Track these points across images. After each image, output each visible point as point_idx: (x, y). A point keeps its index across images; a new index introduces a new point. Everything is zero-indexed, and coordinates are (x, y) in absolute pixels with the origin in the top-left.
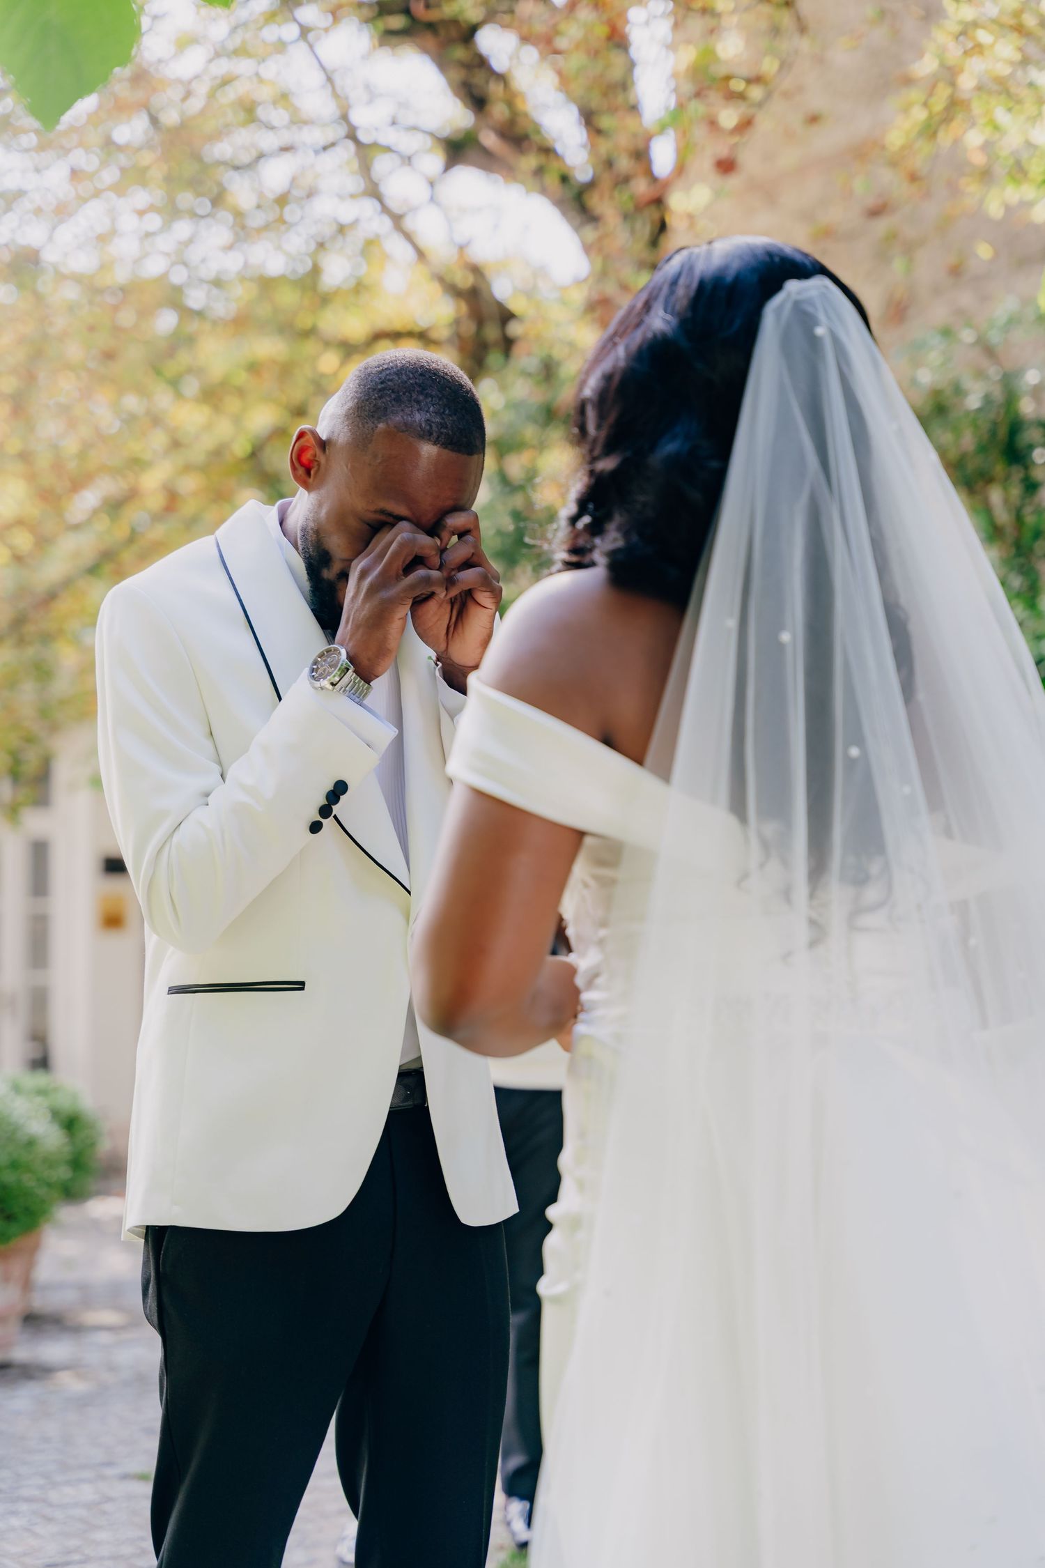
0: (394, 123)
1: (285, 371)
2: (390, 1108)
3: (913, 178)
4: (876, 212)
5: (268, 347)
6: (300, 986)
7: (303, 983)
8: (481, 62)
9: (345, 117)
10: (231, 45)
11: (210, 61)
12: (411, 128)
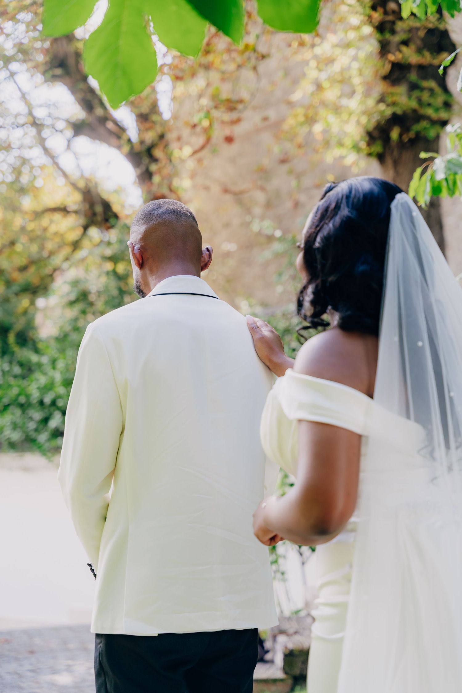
0: (49, 116)
1: (5, 225)
3: (300, 146)
4: (283, 161)
9: (30, 113)
12: (58, 119)
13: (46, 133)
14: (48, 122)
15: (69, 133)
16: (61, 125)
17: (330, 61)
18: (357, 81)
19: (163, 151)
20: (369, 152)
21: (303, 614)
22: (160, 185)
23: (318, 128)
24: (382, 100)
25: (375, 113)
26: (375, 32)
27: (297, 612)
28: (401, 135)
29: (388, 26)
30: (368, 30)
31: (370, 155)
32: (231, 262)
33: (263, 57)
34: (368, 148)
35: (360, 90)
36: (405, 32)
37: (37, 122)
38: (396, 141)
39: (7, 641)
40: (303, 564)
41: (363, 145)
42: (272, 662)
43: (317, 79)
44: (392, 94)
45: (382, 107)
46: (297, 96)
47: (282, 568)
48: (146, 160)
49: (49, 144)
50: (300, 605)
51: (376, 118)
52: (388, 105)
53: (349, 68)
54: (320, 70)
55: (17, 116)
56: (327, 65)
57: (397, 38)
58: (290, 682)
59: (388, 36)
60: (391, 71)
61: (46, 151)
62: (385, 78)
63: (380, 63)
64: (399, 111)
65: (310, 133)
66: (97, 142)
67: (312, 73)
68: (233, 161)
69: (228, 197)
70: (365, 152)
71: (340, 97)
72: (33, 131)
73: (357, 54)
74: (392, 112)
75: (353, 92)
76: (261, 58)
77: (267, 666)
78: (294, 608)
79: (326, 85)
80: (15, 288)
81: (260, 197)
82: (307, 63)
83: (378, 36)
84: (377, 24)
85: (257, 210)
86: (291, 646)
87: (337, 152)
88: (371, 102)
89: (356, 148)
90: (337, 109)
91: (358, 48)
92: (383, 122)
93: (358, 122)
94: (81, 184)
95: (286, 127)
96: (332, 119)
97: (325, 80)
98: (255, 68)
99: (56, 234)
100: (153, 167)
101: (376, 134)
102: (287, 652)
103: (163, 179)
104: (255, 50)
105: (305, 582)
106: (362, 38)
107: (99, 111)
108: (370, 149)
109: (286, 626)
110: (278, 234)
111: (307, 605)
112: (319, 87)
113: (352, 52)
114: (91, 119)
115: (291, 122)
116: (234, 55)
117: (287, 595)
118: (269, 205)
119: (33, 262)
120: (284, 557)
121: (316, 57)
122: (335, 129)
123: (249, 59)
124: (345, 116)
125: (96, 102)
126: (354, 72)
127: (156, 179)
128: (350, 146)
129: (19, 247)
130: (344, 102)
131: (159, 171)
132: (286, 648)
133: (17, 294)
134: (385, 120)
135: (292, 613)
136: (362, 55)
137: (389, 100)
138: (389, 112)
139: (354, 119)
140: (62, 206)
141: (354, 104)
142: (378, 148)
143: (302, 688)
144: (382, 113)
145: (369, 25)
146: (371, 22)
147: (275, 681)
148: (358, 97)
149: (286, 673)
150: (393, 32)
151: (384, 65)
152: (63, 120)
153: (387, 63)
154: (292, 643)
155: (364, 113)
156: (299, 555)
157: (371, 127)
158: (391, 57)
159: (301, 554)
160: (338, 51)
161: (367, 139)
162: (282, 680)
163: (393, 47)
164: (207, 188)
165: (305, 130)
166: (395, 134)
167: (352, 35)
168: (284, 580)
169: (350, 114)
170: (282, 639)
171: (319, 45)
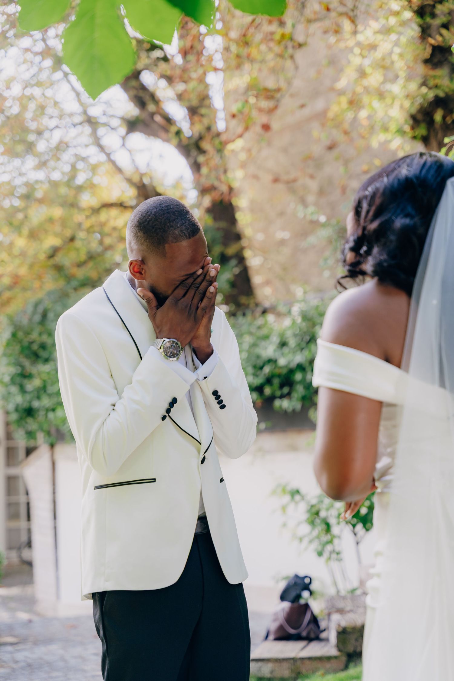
0: (104, 114)
1: (64, 222)
2: (195, 533)
3: (346, 133)
4: (331, 148)
5: (57, 212)
6: (154, 480)
7: (155, 479)
8: (143, 88)
9: (85, 112)
10: (33, 82)
11: (24, 89)
12: (112, 116)
13: (101, 131)
14: (103, 120)
15: (123, 130)
16: (115, 122)
17: (373, 47)
18: (400, 65)
19: (211, 143)
20: (414, 136)
21: (359, 592)
22: (208, 176)
23: (363, 114)
24: (424, 84)
25: (417, 96)
26: (415, 17)
27: (353, 591)
28: (444, 118)
29: (428, 10)
30: (408, 15)
31: (414, 138)
32: (286, 251)
33: (300, 45)
34: (412, 131)
35: (402, 74)
36: (445, 15)
37: (93, 120)
38: (439, 123)
39: (74, 627)
40: (357, 543)
41: (407, 128)
42: (327, 640)
43: (361, 65)
44: (434, 77)
45: (424, 90)
46: (342, 83)
47: (337, 549)
48: (194, 152)
49: (105, 142)
50: (355, 584)
51: (419, 100)
52: (430, 88)
53: (391, 53)
54: (364, 57)
55: (71, 115)
56: (369, 51)
57: (437, 22)
58: (344, 659)
59: (428, 19)
60: (432, 55)
61: (102, 148)
62: (426, 62)
63: (421, 47)
64: (442, 94)
65: (355, 119)
66: (152, 137)
67: (356, 61)
68: (285, 150)
69: (280, 186)
70: (410, 135)
71: (384, 83)
72: (87, 129)
73: (398, 39)
74: (435, 95)
75: (397, 77)
76: (297, 47)
77: (323, 644)
78: (349, 587)
79: (368, 70)
80: (74, 283)
81: (313, 185)
82: (351, 50)
83: (419, 20)
84: (416, 8)
85: (311, 199)
86: (344, 624)
87: (382, 137)
88: (413, 86)
89: (401, 132)
90: (381, 95)
91: (400, 34)
92: (426, 105)
93: (402, 107)
94: (136, 179)
95: (330, 115)
96: (376, 104)
97: (369, 65)
98: (292, 57)
99: (115, 229)
100: (201, 159)
101: (420, 117)
102: (340, 630)
103: (210, 170)
104: (291, 39)
105: (360, 562)
106: (404, 24)
107: (151, 107)
108: (415, 132)
109: (341, 604)
110: (323, 219)
111: (362, 583)
112: (362, 74)
113: (393, 37)
114: (144, 116)
115: (334, 109)
116: (272, 44)
117: (344, 575)
118: (321, 192)
119: (91, 257)
120: (339, 537)
121: (359, 44)
122: (380, 114)
123: (286, 47)
124: (388, 101)
125: (147, 98)
126: (395, 57)
127: (204, 170)
128: (395, 130)
129: (78, 244)
130: (388, 86)
131: (207, 163)
132: (339, 625)
133: (75, 289)
134: (428, 103)
135: (348, 592)
136: (403, 39)
137: (431, 83)
138: (431, 95)
139: (397, 104)
140: (120, 202)
141: (396, 88)
142: (422, 131)
143: (356, 664)
144: (424, 96)
145: (409, 10)
146: (410, 7)
147: (329, 658)
148: (401, 81)
149: (340, 650)
150: (433, 16)
151: (425, 49)
152: (117, 117)
153: (428, 45)
154: (345, 621)
155: (407, 96)
156: (353, 535)
157: (414, 110)
158: (432, 41)
159: (355, 534)
160: (380, 37)
161: (411, 122)
162: (336, 657)
163: (433, 32)
164: (256, 177)
165: (350, 115)
166: (438, 116)
167: (392, 21)
168: (340, 560)
169: (394, 98)
170: (336, 617)
171: (361, 32)
